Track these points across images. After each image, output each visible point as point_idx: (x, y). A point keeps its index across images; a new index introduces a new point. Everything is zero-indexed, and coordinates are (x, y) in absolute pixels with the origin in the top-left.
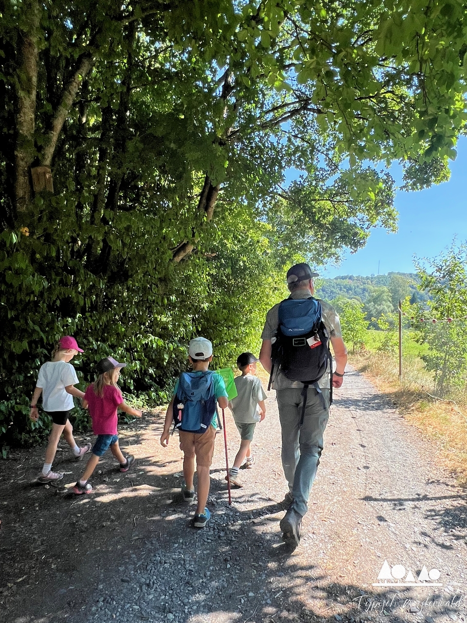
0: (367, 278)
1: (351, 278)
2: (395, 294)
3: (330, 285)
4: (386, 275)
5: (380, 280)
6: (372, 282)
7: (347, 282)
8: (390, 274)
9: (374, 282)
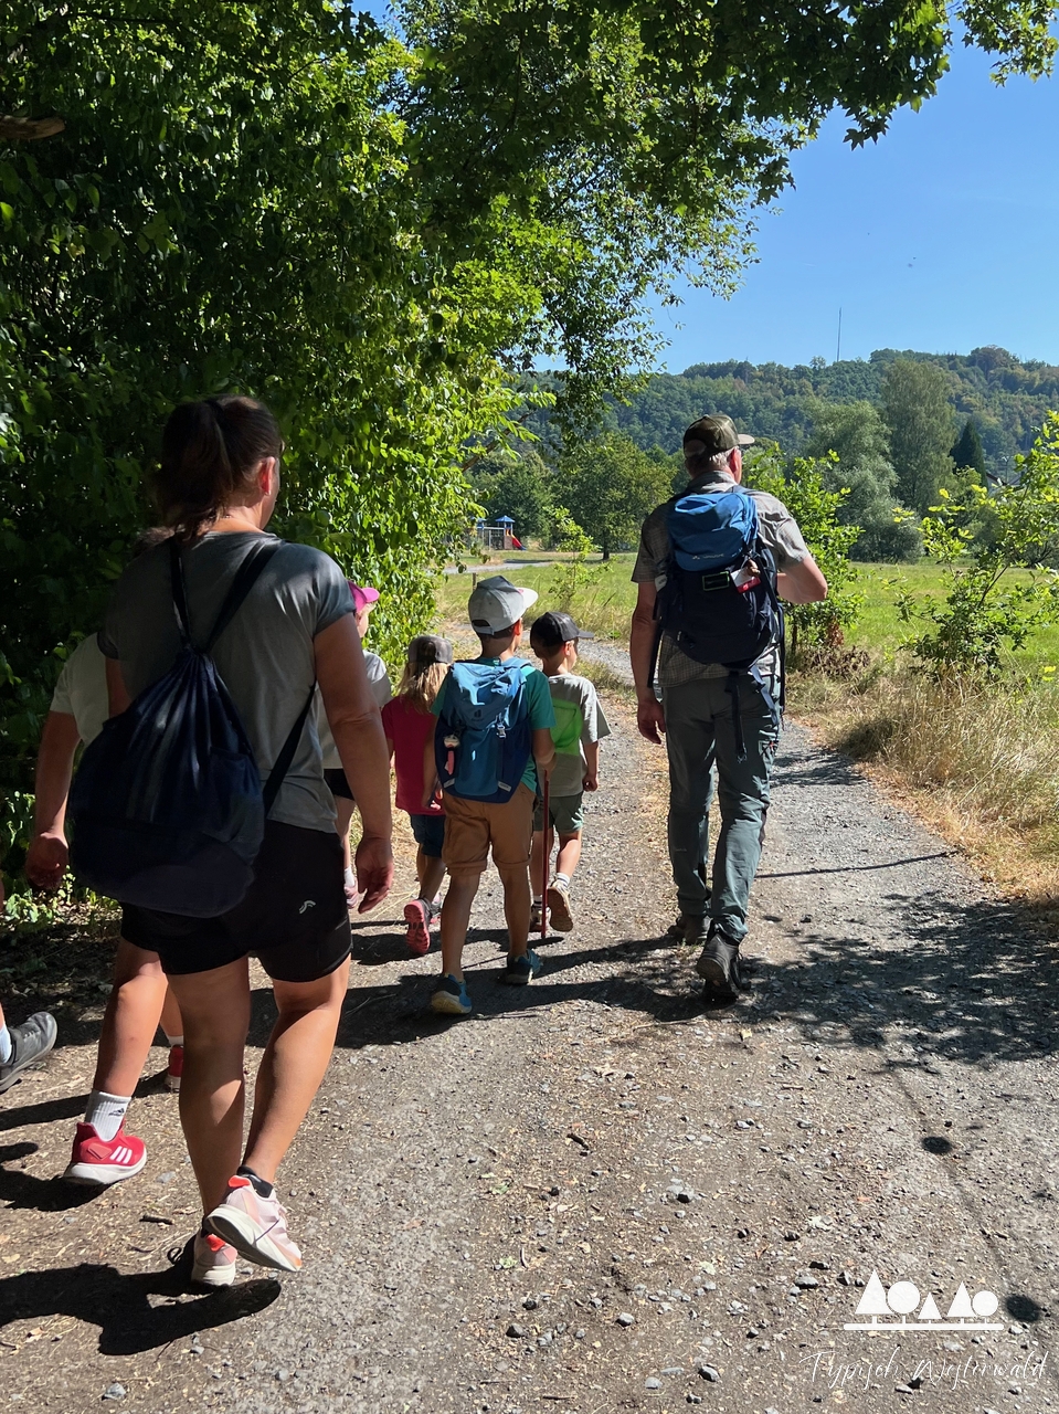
0: (800, 372)
1: (741, 370)
2: (901, 426)
3: (667, 397)
4: (866, 359)
5: (843, 379)
6: (815, 385)
7: (725, 386)
8: (876, 356)
9: (822, 387)
